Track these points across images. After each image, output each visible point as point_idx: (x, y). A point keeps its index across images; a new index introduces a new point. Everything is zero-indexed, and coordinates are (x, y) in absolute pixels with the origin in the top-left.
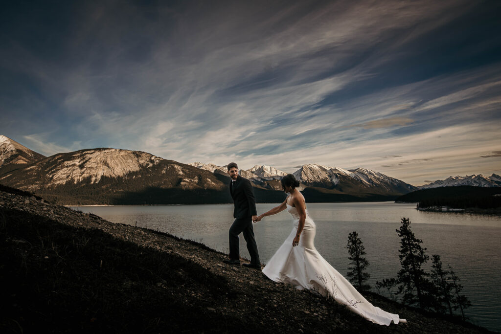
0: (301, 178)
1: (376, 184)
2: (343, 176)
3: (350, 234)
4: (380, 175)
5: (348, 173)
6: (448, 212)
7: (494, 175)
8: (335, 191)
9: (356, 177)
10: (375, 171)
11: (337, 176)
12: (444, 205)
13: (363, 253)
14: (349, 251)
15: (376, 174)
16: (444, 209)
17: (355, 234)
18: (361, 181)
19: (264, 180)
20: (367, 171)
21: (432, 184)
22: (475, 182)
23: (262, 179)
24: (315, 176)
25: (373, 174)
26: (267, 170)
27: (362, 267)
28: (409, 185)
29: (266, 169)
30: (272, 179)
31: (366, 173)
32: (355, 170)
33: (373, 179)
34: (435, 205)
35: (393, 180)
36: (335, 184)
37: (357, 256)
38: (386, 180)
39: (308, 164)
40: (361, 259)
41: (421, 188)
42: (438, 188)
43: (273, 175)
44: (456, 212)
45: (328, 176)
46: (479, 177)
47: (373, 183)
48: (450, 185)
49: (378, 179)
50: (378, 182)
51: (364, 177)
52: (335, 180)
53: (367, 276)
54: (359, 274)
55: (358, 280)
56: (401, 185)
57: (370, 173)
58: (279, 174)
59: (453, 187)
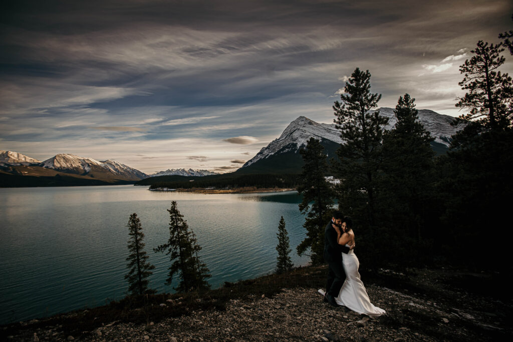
0: (54, 166)
1: (121, 173)
2: (94, 165)
3: (131, 215)
4: (125, 166)
5: (99, 163)
6: (168, 191)
7: (190, 169)
8: (87, 177)
9: (105, 166)
10: (120, 163)
11: (89, 166)
12: (165, 187)
13: (140, 229)
14: (130, 229)
15: (122, 165)
16: (165, 189)
17: (135, 215)
18: (110, 170)
19: (9, 165)
20: (115, 163)
21: (158, 173)
22: (181, 173)
23: (6, 164)
24: (68, 164)
25: (119, 165)
26: (14, 156)
27: (140, 239)
28: (143, 174)
29: (11, 155)
30: (19, 165)
31: (113, 164)
32: (105, 162)
33: (119, 169)
34: (160, 187)
35: (133, 170)
36: (88, 171)
37: (136, 231)
38: (128, 170)
39: (62, 154)
40: (139, 234)
41: (151, 176)
42: (161, 176)
43: (20, 161)
44: (171, 191)
45: (81, 165)
46: (183, 170)
47: (118, 171)
48: (168, 174)
49: (123, 169)
50: (122, 171)
51: (112, 167)
52: (87, 168)
53: (143, 245)
54: (137, 245)
55: (136, 250)
56: (139, 174)
57: (117, 164)
58: (28, 160)
59: (170, 176)
